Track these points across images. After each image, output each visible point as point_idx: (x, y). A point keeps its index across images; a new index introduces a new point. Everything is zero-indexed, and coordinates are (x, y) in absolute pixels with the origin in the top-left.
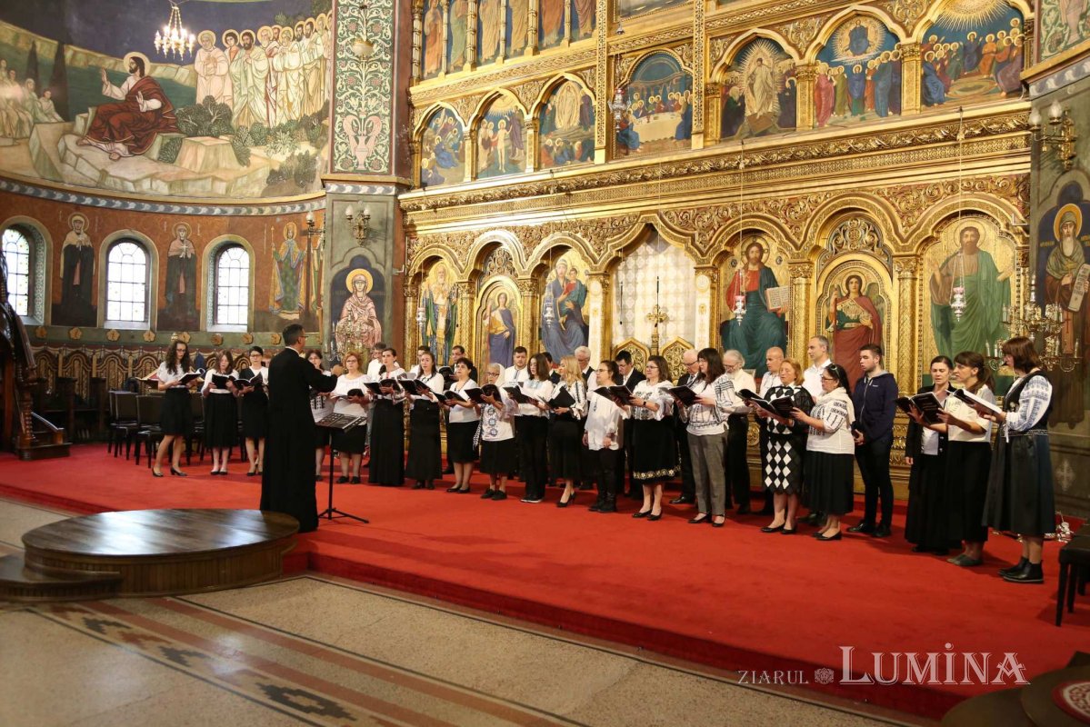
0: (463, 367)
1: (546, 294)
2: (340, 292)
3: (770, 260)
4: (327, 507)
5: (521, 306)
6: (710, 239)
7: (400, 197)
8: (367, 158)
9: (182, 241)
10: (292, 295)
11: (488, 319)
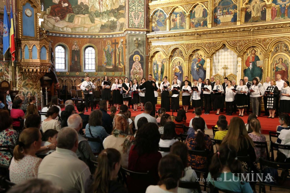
0: (186, 82)
3: (258, 54)
5: (185, 65)
6: (242, 48)
7: (147, 35)
8: (138, 24)
9: (76, 46)
10: (110, 61)
11: (174, 68)
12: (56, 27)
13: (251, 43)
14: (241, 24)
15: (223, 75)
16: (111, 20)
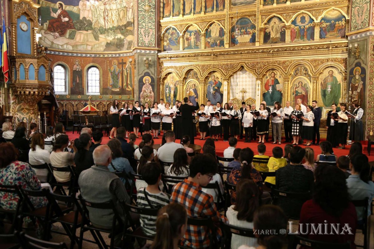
0: (203, 107)
3: (277, 77)
5: (200, 88)
6: (261, 71)
7: (158, 54)
8: (148, 42)
9: (77, 65)
10: (116, 83)
11: (188, 91)
12: (55, 44)
13: (270, 66)
14: (259, 45)
15: (241, 99)
16: (118, 38)
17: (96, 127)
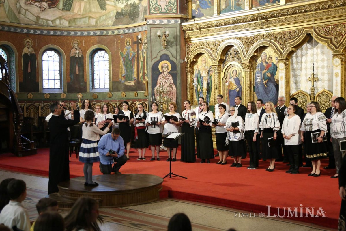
0: (221, 108)
1: (257, 70)
2: (156, 72)
4: (169, 172)
5: (244, 76)
6: (341, 40)
8: (166, 6)
9: (76, 49)
11: (228, 82)
12: (43, 19)
15: (310, 92)
16: (131, 4)
17: (73, 142)
